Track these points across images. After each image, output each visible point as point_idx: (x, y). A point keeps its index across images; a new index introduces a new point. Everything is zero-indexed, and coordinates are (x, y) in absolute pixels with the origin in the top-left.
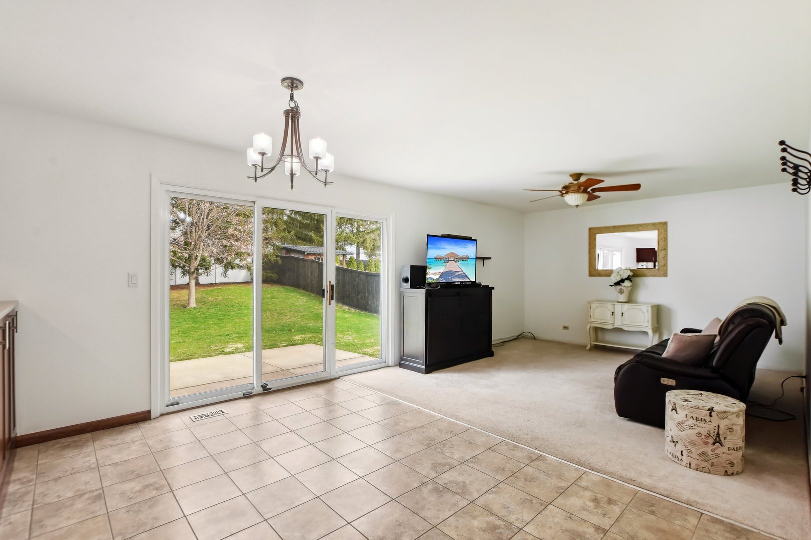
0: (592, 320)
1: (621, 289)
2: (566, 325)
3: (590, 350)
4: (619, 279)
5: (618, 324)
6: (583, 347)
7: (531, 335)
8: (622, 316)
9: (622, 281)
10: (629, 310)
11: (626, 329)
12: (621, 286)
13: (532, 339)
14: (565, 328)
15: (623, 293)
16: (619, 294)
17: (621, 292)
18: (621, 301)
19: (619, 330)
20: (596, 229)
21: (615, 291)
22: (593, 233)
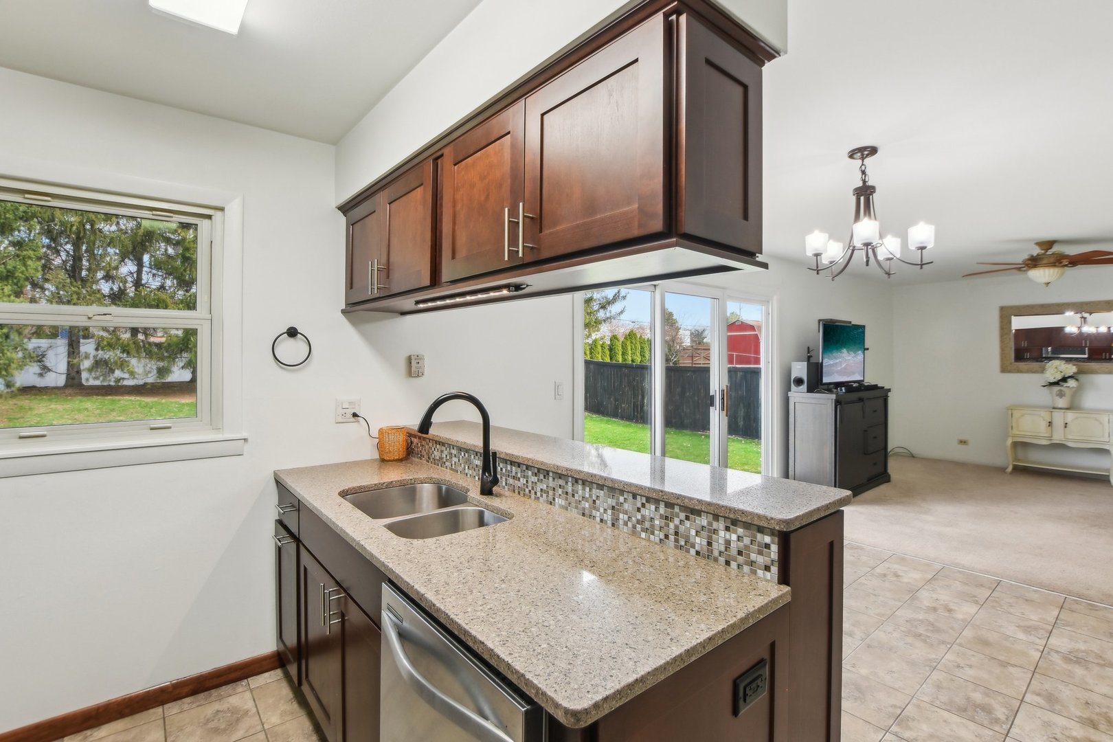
0: (1015, 432)
1: (1061, 391)
2: (963, 438)
3: (1011, 473)
4: (1059, 377)
5: (1058, 437)
6: (1002, 470)
7: (906, 451)
8: (1066, 427)
9: (1064, 379)
10: (1077, 418)
11: (1070, 444)
12: (1062, 386)
13: (908, 457)
14: (963, 442)
15: (1064, 396)
16: (1058, 397)
17: (1061, 394)
18: (1060, 406)
19: (1061, 447)
20: (1012, 308)
21: (1051, 393)
22: (1006, 314)
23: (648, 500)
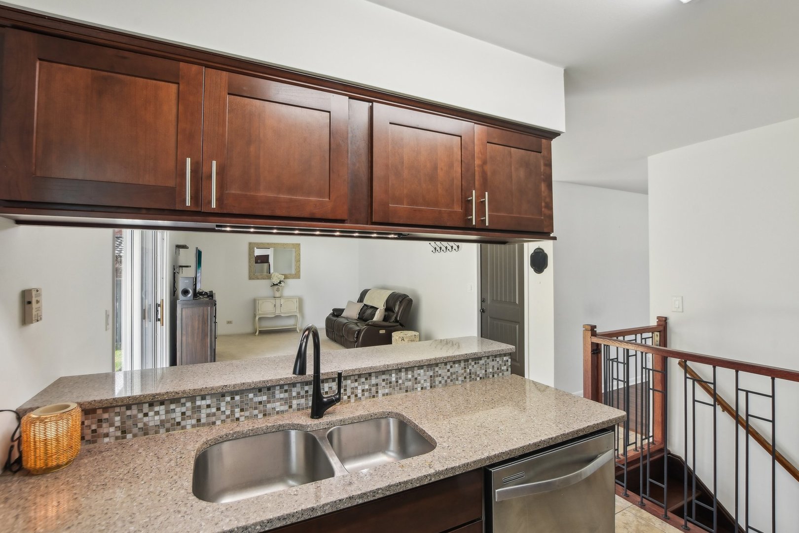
0: (259, 312)
1: (278, 288)
2: (229, 320)
3: (258, 335)
5: (278, 312)
8: (280, 307)
10: (284, 302)
11: (283, 315)
14: (230, 322)
16: (277, 292)
17: (278, 290)
18: (277, 296)
19: (278, 317)
20: (255, 243)
21: (273, 290)
22: (252, 246)
23: (454, 362)
